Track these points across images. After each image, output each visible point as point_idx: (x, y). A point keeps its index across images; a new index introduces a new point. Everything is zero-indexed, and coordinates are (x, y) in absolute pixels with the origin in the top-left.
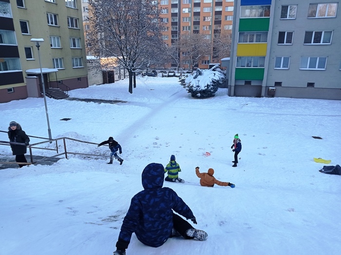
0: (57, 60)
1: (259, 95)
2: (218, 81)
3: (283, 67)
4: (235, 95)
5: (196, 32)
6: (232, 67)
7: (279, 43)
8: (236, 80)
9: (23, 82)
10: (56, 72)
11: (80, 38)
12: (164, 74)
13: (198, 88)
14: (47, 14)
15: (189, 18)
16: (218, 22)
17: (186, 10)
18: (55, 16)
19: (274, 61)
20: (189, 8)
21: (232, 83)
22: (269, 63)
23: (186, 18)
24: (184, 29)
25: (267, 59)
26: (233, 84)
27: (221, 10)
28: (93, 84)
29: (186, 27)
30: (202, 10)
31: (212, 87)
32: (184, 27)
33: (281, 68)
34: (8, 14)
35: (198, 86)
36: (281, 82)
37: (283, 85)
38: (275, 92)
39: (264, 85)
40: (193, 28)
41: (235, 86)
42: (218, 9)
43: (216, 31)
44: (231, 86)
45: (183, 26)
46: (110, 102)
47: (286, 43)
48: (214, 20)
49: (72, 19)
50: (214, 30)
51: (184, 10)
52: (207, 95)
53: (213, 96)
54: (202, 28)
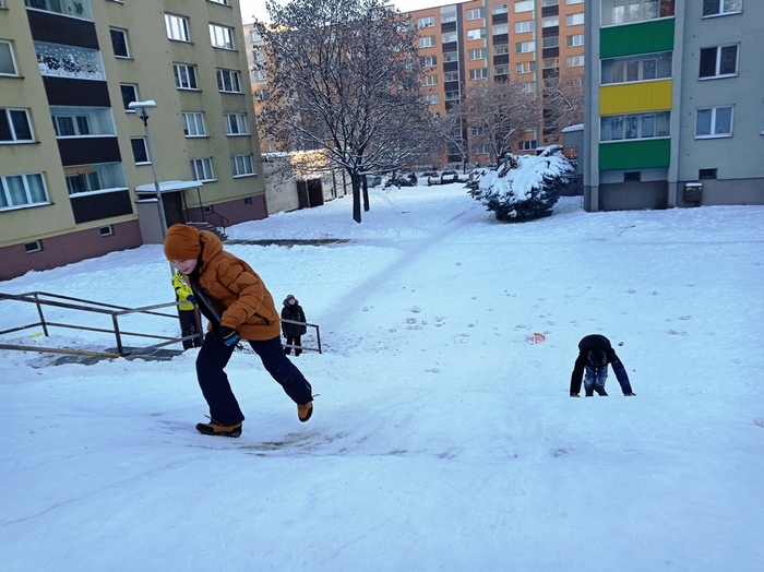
0: (199, 162)
1: (662, 204)
2: (558, 178)
3: (716, 133)
4: (602, 207)
5: (501, 78)
6: (590, 143)
7: (701, 76)
8: (602, 172)
9: (132, 212)
10: (198, 188)
11: (246, 114)
12: (432, 179)
13: (511, 198)
14: (175, 67)
15: (483, 49)
16: (551, 53)
17: (476, 34)
18: (191, 70)
19: (693, 121)
20: (481, 28)
21: (593, 179)
22: (681, 126)
23: (477, 50)
24: (472, 76)
25: (675, 117)
26: (595, 182)
27: (556, 23)
28: (278, 211)
29: (478, 71)
30: (512, 28)
31: (544, 192)
32: (472, 72)
33: (713, 135)
34: (98, 73)
35: (511, 194)
36: (716, 170)
37: (720, 175)
38: (701, 192)
39: (672, 177)
40: (493, 72)
41: (601, 186)
42: (550, 23)
43: (547, 73)
44: (590, 187)
45: (472, 68)
46: (314, 242)
47: (721, 73)
48: (541, 47)
49: (226, 73)
50: (544, 70)
51: (470, 33)
52: (533, 213)
53: (549, 214)
54: (516, 69)
